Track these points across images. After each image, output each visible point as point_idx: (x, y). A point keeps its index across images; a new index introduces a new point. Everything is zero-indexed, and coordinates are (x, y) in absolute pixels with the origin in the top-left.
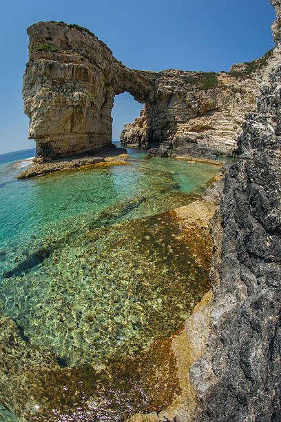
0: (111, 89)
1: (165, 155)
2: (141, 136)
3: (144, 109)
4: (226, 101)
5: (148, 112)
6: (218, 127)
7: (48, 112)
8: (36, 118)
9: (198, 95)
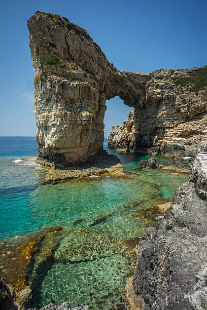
0: (104, 95)
1: (154, 167)
2: (130, 141)
3: (133, 112)
7: (65, 130)
8: (55, 133)
9: (188, 98)
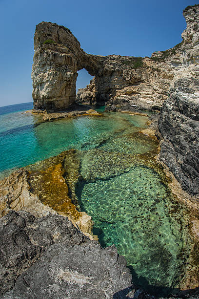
1: (115, 110)
2: (92, 97)
3: (93, 79)
4: (148, 76)
5: (96, 82)
6: (142, 92)
7: (56, 83)
8: (48, 87)
9: (130, 72)
